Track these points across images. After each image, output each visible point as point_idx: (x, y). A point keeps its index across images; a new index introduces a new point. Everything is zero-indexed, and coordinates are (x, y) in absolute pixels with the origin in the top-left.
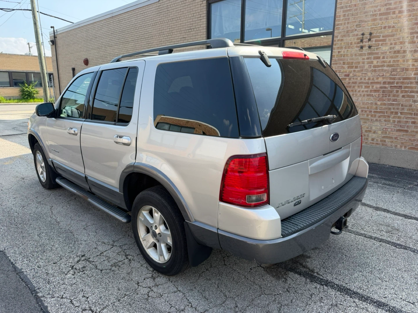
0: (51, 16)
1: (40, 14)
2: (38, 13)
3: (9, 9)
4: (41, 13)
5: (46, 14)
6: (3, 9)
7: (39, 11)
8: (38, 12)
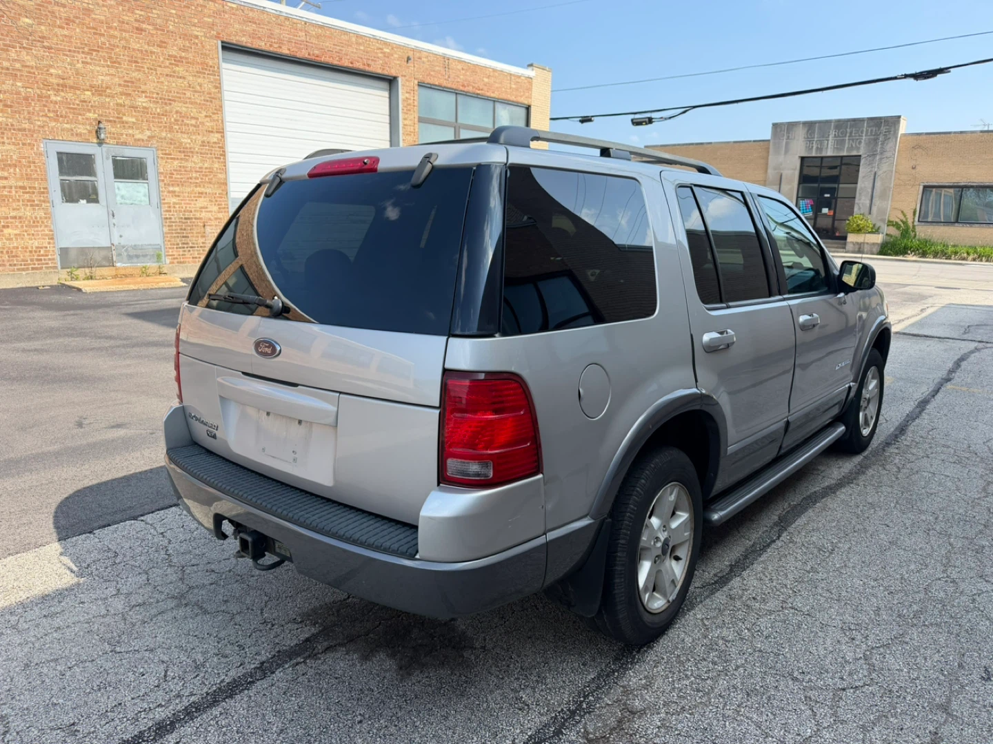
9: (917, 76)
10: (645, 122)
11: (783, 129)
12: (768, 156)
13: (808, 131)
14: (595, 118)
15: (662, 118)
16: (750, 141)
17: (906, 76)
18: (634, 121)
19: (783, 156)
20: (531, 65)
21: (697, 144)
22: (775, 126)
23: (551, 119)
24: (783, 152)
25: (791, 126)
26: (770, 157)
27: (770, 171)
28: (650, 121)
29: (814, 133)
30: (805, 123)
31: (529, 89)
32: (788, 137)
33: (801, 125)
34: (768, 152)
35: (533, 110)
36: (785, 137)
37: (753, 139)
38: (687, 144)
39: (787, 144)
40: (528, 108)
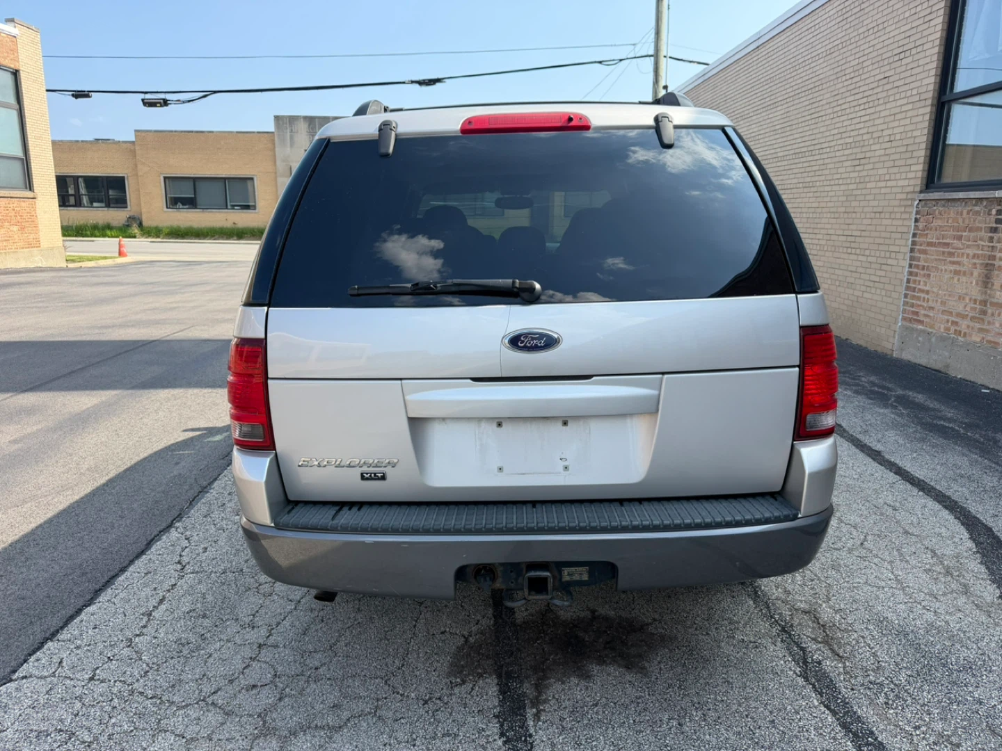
0: (691, 62)
1: (669, 60)
2: (665, 59)
3: (614, 60)
4: (670, 57)
5: (682, 60)
6: (603, 61)
7: (669, 55)
8: (665, 57)
9: (421, 83)
10: (160, 103)
11: (285, 122)
12: (275, 148)
13: (309, 125)
14: (92, 93)
15: (179, 101)
16: (254, 132)
17: (413, 82)
18: (145, 101)
19: (289, 149)
20: (12, 20)
21: (197, 132)
22: (277, 118)
23: (47, 91)
24: (289, 144)
25: (292, 119)
26: (277, 149)
27: (278, 163)
28: (165, 103)
29: (315, 127)
30: (305, 118)
31: (14, 50)
32: (292, 130)
33: (302, 120)
34: (274, 144)
35: (23, 76)
36: (288, 130)
37: (256, 130)
38: (185, 132)
39: (291, 137)
40: (15, 74)
